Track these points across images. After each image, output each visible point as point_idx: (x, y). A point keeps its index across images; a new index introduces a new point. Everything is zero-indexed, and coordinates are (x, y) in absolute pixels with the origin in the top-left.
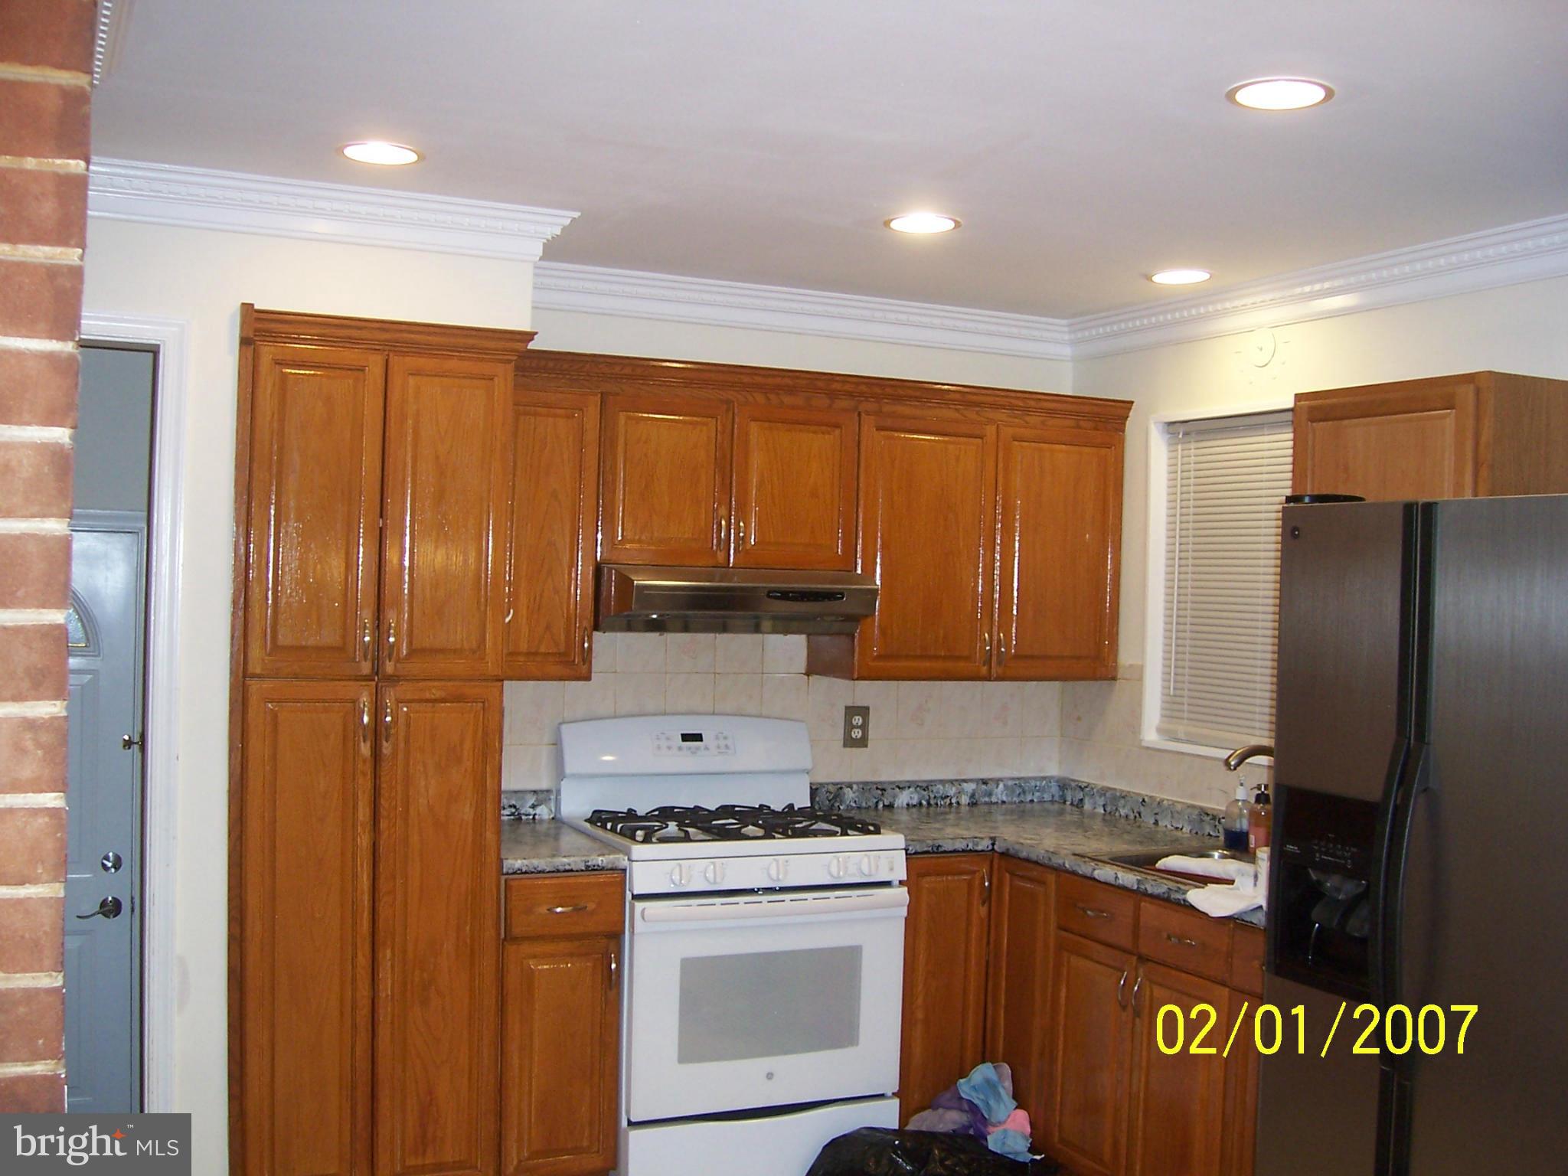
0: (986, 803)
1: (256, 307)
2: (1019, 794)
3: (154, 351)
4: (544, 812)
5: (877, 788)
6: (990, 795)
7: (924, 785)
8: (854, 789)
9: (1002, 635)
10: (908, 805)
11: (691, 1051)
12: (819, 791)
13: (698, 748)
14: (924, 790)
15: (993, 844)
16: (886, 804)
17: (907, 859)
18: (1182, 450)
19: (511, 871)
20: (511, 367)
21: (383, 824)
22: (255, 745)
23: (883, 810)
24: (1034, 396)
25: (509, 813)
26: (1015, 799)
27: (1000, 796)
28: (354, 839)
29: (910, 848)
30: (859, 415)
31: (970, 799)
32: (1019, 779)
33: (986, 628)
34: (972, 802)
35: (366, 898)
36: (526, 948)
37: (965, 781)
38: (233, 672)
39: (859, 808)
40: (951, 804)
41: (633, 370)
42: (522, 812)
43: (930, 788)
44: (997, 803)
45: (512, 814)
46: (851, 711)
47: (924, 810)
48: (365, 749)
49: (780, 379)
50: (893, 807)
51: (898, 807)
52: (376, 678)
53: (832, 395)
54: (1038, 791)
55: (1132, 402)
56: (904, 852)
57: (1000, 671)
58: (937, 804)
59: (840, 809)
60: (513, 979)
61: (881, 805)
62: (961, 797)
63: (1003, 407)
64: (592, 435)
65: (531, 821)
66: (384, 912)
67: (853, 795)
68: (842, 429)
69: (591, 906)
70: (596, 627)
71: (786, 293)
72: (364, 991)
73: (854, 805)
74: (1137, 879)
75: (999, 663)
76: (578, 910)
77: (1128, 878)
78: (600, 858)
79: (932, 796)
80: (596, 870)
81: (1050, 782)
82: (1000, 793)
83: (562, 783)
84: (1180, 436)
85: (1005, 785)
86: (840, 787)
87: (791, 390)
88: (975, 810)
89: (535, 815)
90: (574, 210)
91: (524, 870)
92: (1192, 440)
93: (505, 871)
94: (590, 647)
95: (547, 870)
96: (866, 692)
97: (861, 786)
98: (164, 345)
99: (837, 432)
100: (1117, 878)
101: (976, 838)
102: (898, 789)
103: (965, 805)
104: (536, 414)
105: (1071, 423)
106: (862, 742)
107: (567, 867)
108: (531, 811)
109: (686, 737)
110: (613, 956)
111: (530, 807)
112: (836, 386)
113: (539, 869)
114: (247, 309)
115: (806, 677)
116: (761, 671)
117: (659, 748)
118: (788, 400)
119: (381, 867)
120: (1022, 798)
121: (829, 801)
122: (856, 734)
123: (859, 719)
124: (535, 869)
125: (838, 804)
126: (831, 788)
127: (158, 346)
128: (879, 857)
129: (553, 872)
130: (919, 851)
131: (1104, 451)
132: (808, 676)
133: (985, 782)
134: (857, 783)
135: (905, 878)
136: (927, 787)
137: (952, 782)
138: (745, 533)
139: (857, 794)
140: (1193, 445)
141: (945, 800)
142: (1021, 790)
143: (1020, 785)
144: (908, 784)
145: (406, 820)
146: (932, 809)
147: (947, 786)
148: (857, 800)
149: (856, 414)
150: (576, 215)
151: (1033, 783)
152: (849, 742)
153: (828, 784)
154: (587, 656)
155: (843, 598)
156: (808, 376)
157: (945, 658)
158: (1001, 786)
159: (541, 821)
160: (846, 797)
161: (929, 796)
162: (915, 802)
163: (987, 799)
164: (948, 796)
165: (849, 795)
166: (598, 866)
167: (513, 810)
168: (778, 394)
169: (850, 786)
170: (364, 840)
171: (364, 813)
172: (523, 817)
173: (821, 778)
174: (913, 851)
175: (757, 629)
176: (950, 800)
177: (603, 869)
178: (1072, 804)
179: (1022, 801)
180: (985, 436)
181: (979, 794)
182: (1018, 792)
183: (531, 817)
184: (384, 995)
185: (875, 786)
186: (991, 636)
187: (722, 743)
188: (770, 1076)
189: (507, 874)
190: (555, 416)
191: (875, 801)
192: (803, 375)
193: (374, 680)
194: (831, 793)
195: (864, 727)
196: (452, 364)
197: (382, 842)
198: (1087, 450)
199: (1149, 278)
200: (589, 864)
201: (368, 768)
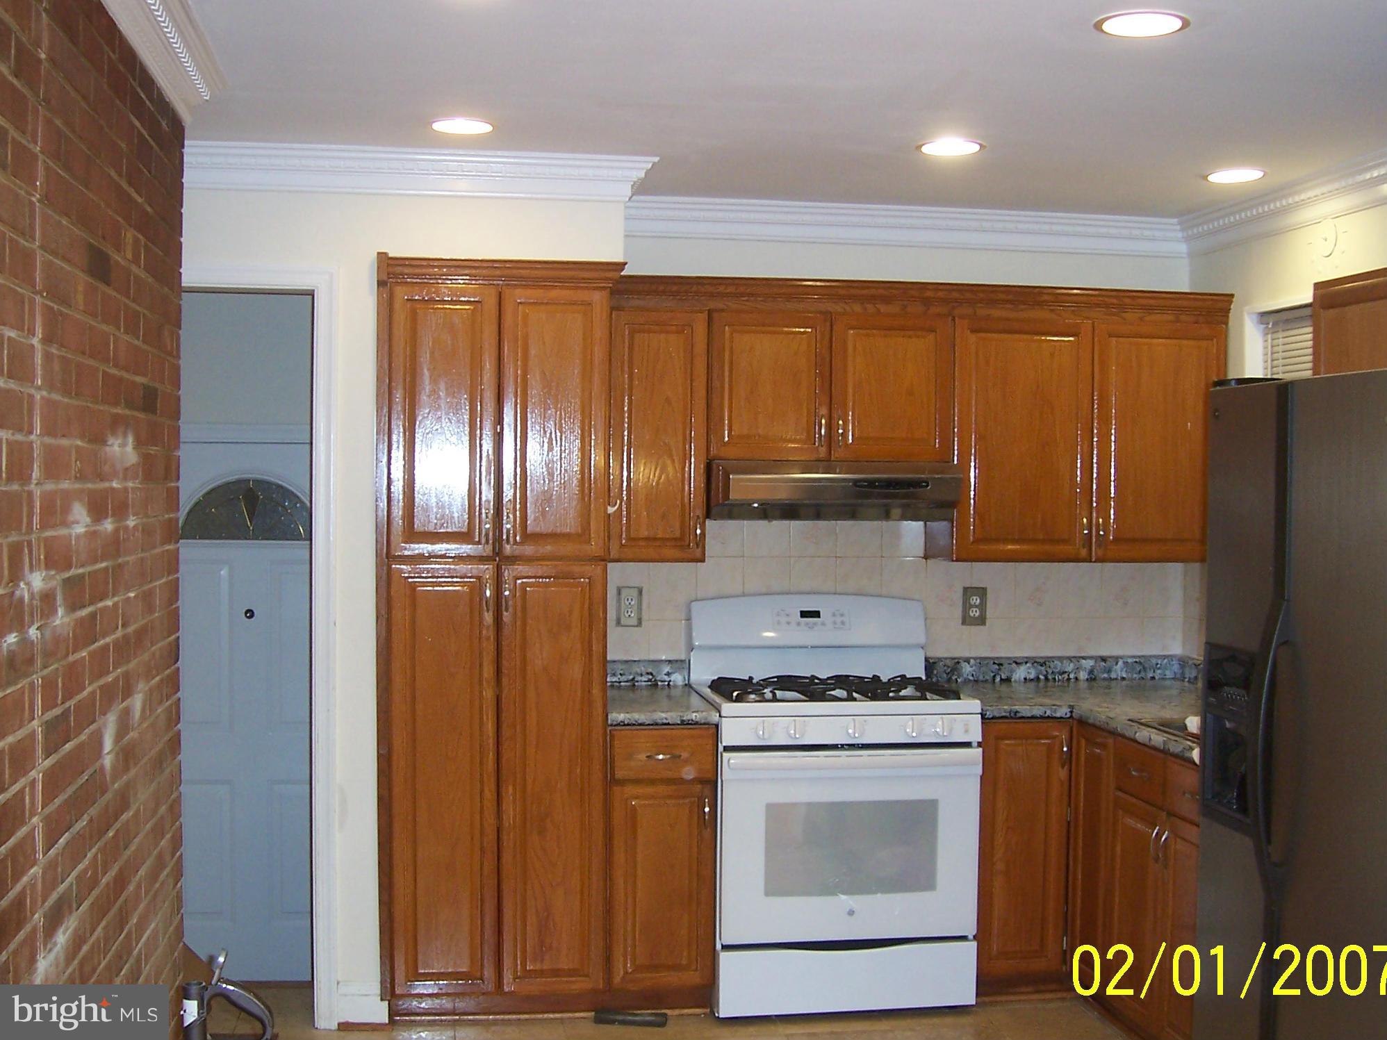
0: (1105, 679)
1: (390, 255)
2: (1140, 672)
3: (311, 294)
4: (678, 679)
5: (994, 663)
6: (1109, 671)
7: (1042, 661)
8: (971, 664)
9: (1101, 520)
10: (1025, 679)
11: (777, 885)
12: (938, 664)
13: (815, 624)
14: (1041, 666)
15: (1071, 712)
16: (1003, 677)
17: (982, 723)
18: (1273, 339)
19: (615, 723)
20: (605, 294)
21: (505, 681)
22: (398, 615)
23: (1001, 684)
24: (1128, 294)
25: (646, 680)
26: (1135, 676)
27: (1119, 672)
28: (481, 692)
29: (988, 713)
30: (954, 319)
31: (1089, 674)
32: (1139, 657)
33: (1085, 513)
34: (1091, 678)
35: (491, 742)
36: (630, 790)
37: (1084, 658)
38: (378, 554)
39: (976, 681)
40: (1069, 679)
41: (736, 289)
42: (658, 679)
43: (1047, 663)
44: (1116, 679)
45: (650, 680)
46: (968, 591)
47: (1041, 684)
48: (488, 618)
49: (874, 290)
50: (1011, 681)
51: (1015, 681)
52: (497, 559)
53: (927, 302)
54: (1159, 669)
55: (1232, 296)
56: (980, 716)
57: (1100, 552)
58: (1055, 679)
59: (957, 681)
60: (618, 816)
61: (998, 679)
62: (1079, 672)
63: (1098, 305)
64: (700, 347)
65: (667, 687)
66: (506, 755)
67: (971, 669)
68: (936, 332)
69: (685, 755)
70: (708, 515)
71: (896, 210)
72: (490, 820)
73: (971, 678)
74: (1164, 740)
75: (1099, 545)
76: (675, 757)
77: (1158, 739)
78: (694, 714)
79: (1050, 671)
80: (691, 724)
81: (1172, 661)
82: (1119, 670)
83: (692, 654)
84: (1270, 326)
85: (1124, 663)
86: (957, 662)
87: (887, 300)
88: (1094, 683)
89: (670, 681)
90: (656, 155)
91: (626, 723)
92: (1280, 330)
93: (609, 722)
94: (703, 534)
95: (647, 723)
96: (981, 573)
97: (978, 661)
98: (318, 290)
99: (931, 337)
100: (1150, 739)
101: (1054, 705)
102: (1014, 664)
103: (1084, 680)
104: (649, 332)
105: (1171, 318)
106: (981, 621)
107: (665, 721)
108: (666, 678)
109: (804, 614)
110: (707, 800)
111: (665, 675)
112: (929, 294)
113: (640, 722)
114: (382, 257)
115: (924, 560)
116: (880, 555)
117: (779, 623)
118: (883, 308)
119: (504, 715)
120: (1143, 674)
121: (948, 674)
122: (974, 613)
123: (976, 600)
124: (636, 721)
125: (956, 677)
126: (948, 662)
127: (314, 291)
128: (955, 720)
129: (652, 725)
130: (997, 715)
131: (1204, 343)
132: (926, 559)
133: (1104, 659)
134: (975, 659)
135: (980, 740)
136: (1045, 663)
137: (1070, 659)
138: (844, 430)
139: (974, 668)
140: (1280, 335)
141: (1063, 676)
142: (1141, 667)
143: (1141, 664)
144: (1025, 660)
145: (524, 678)
146: (1050, 684)
147: (1065, 662)
148: (974, 673)
149: (950, 318)
150: (656, 159)
151: (1154, 661)
152: (966, 620)
153: (946, 658)
154: (701, 542)
155: (928, 486)
156: (901, 286)
157: (1044, 541)
158: (1120, 663)
159: (675, 686)
160: (964, 670)
161: (1047, 671)
162: (1032, 676)
163: (1106, 675)
164: (1066, 672)
165: (967, 669)
166: (692, 720)
167: (651, 677)
168: (874, 304)
169: (967, 660)
170: (489, 694)
171: (488, 671)
172: (659, 683)
173: (939, 652)
174: (991, 716)
175: (887, 516)
176: (1068, 675)
177: (696, 723)
178: (1189, 682)
179: (1143, 678)
180: (1080, 333)
181: (1097, 670)
182: (1138, 669)
183: (666, 683)
184: (507, 824)
185: (992, 662)
186: (1090, 521)
187: (839, 619)
188: (851, 913)
189: (611, 725)
190: (667, 332)
191: (992, 674)
192: (897, 285)
193: (496, 560)
194: (949, 667)
195: (982, 607)
196: (554, 294)
197: (503, 696)
198: (1185, 342)
199: (1205, 178)
200: (684, 718)
201: (492, 634)
